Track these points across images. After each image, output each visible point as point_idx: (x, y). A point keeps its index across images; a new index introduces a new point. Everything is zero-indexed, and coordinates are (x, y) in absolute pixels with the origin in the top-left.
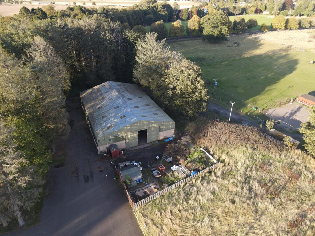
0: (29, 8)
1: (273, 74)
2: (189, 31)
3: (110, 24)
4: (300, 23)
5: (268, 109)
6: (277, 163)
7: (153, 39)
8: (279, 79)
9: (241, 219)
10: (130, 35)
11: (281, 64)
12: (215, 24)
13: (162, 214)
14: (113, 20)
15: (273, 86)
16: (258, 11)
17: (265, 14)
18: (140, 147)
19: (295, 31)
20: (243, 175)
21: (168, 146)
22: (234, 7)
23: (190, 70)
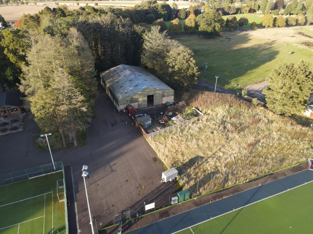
0: (51, 8)
1: (256, 61)
2: (186, 28)
3: (121, 20)
4: (287, 21)
5: (246, 86)
6: (245, 114)
7: (157, 30)
8: (259, 65)
9: (217, 142)
10: (138, 28)
11: (264, 54)
12: (208, 21)
13: (166, 139)
14: (124, 17)
15: (254, 70)
16: (252, 11)
17: (258, 14)
18: (148, 108)
19: (282, 28)
20: (221, 120)
21: (169, 107)
22: (229, 7)
23: (185, 53)
